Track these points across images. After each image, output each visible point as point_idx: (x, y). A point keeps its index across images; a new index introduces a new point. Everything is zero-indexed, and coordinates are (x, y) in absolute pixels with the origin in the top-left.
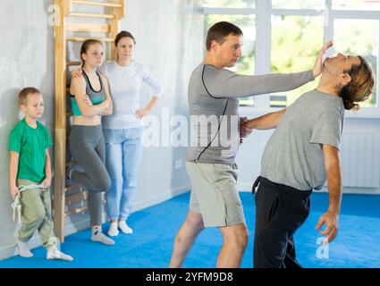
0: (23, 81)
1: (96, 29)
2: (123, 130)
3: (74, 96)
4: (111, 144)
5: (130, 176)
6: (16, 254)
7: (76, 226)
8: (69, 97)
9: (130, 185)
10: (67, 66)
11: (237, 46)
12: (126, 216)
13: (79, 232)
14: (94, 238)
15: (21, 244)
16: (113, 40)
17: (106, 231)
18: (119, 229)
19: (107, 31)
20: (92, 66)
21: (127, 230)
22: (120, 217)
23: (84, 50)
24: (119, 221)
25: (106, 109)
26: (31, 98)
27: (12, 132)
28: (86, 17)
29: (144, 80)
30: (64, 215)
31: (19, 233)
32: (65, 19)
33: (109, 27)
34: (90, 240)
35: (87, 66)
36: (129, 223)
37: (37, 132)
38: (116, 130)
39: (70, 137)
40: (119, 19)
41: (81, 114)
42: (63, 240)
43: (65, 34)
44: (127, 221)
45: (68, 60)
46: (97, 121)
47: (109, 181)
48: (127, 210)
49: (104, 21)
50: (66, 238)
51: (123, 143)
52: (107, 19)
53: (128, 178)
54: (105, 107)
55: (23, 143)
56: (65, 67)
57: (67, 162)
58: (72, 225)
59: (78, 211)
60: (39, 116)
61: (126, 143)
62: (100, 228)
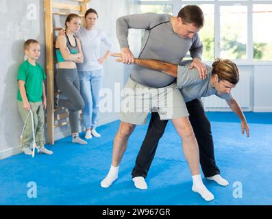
1: (73, 8)
3: (59, 49)
7: (64, 134)
9: (97, 106)
10: (54, 30)
13: (66, 138)
14: (74, 141)
16: (84, 15)
17: (83, 136)
19: (79, 10)
22: (92, 127)
24: (91, 129)
26: (32, 46)
27: (19, 68)
29: (102, 40)
30: (53, 126)
33: (81, 8)
34: (71, 142)
42: (53, 143)
43: (51, 10)
44: (96, 130)
45: (54, 26)
47: (83, 103)
48: (96, 122)
50: (55, 142)
51: (90, 80)
56: (52, 31)
57: (55, 92)
59: (64, 124)
60: (37, 58)
61: (92, 80)
62: (77, 134)
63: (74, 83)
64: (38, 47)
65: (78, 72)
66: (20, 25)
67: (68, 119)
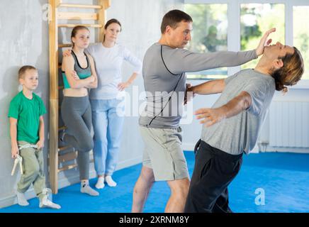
0: (21, 61)
1: (86, 17)
2: (107, 100)
3: (64, 72)
4: (97, 112)
5: (114, 138)
6: (15, 203)
7: (69, 180)
8: (61, 73)
9: (114, 146)
10: (60, 48)
11: (187, 31)
12: (111, 172)
13: (71, 186)
14: (83, 190)
15: (20, 195)
17: (93, 184)
18: (105, 183)
19: (96, 18)
20: (80, 48)
21: (112, 183)
22: (107, 172)
23: (73, 34)
24: (105, 176)
25: (91, 83)
27: (11, 101)
28: (77, 8)
29: (125, 59)
30: (57, 171)
31: (18, 185)
32: (56, 9)
33: (98, 16)
34: (79, 192)
35: (76, 47)
36: (114, 178)
37: (32, 102)
38: (101, 100)
39: (62, 107)
40: (106, 9)
41: (70, 87)
42: (56, 192)
43: (56, 22)
44: (112, 177)
45: (60, 42)
46: (84, 93)
49: (93, 11)
50: (59, 191)
51: (107, 112)
52: (96, 9)
53: (112, 140)
54: (91, 81)
55: (20, 111)
57: (59, 127)
58: (66, 179)
59: (71, 167)
60: (34, 88)
61: (110, 111)
62: (87, 182)
63: (82, 117)
64: (36, 74)
65: (90, 100)
66: (16, 43)
67: (75, 161)
